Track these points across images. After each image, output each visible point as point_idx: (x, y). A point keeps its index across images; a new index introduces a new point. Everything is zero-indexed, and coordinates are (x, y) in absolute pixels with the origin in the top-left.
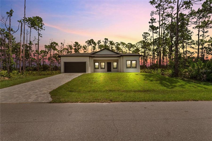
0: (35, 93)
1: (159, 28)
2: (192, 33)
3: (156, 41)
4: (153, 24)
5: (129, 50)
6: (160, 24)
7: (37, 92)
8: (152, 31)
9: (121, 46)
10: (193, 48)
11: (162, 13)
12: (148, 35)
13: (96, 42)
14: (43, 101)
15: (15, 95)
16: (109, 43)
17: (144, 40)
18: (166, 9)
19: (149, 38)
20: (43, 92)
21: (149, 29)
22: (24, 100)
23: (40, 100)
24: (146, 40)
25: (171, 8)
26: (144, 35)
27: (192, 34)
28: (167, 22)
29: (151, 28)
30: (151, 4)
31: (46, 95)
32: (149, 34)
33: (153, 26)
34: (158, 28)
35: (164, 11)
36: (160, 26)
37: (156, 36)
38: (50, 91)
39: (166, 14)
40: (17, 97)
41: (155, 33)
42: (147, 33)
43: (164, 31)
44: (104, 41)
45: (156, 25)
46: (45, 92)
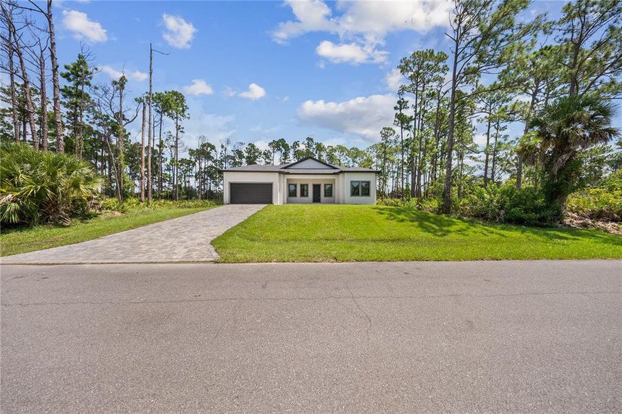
0: (183, 242)
1: (415, 119)
2: (473, 130)
3: (407, 146)
4: (403, 111)
5: (354, 162)
6: (416, 111)
7: (185, 242)
8: (400, 125)
9: (336, 154)
10: (474, 158)
11: (421, 89)
12: (392, 132)
13: (290, 145)
14: (203, 260)
15: (143, 246)
16: (314, 146)
17: (384, 142)
18: (428, 82)
19: (392, 138)
20: (197, 241)
21: (395, 121)
22: (164, 256)
23: (195, 256)
24: (387, 142)
25: (437, 81)
26: (383, 132)
27: (474, 132)
28: (429, 107)
29: (399, 119)
30: (401, 71)
31: (204, 246)
32: (394, 132)
33: (401, 114)
34: (411, 119)
35: (424, 87)
36: (416, 115)
37: (407, 134)
38: (212, 239)
39: (427, 92)
40: (147, 251)
41: (405, 129)
42: (389, 129)
43: (423, 125)
44: (306, 142)
45: (409, 113)
46: (203, 240)
